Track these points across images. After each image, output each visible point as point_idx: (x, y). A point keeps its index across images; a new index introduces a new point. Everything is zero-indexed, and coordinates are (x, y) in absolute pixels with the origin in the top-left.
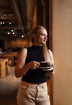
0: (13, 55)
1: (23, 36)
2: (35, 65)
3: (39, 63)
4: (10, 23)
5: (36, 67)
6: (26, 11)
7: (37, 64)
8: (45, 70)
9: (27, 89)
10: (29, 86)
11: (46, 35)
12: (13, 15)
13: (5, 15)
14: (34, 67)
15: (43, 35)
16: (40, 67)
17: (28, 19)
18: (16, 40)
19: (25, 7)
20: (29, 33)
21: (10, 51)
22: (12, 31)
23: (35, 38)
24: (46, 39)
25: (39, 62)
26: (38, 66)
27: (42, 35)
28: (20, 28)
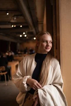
1: (35, 38)
6: (36, 13)
12: (23, 18)
13: (15, 18)
15: (45, 42)
17: (39, 20)
18: (28, 42)
19: (35, 9)
22: (24, 33)
28: (31, 31)
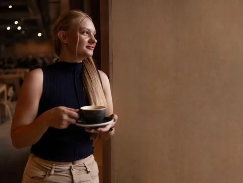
0: (17, 75)
1: (40, 35)
2: (65, 117)
3: (75, 113)
4: (10, 7)
5: (68, 122)
7: (70, 116)
8: (93, 131)
9: (46, 179)
10: (51, 170)
11: (92, 34)
14: (61, 124)
15: (85, 34)
16: (77, 122)
20: (52, 27)
21: (13, 66)
22: (16, 23)
23: (65, 42)
24: (93, 42)
25: (75, 108)
26: (73, 121)
27: (83, 33)
